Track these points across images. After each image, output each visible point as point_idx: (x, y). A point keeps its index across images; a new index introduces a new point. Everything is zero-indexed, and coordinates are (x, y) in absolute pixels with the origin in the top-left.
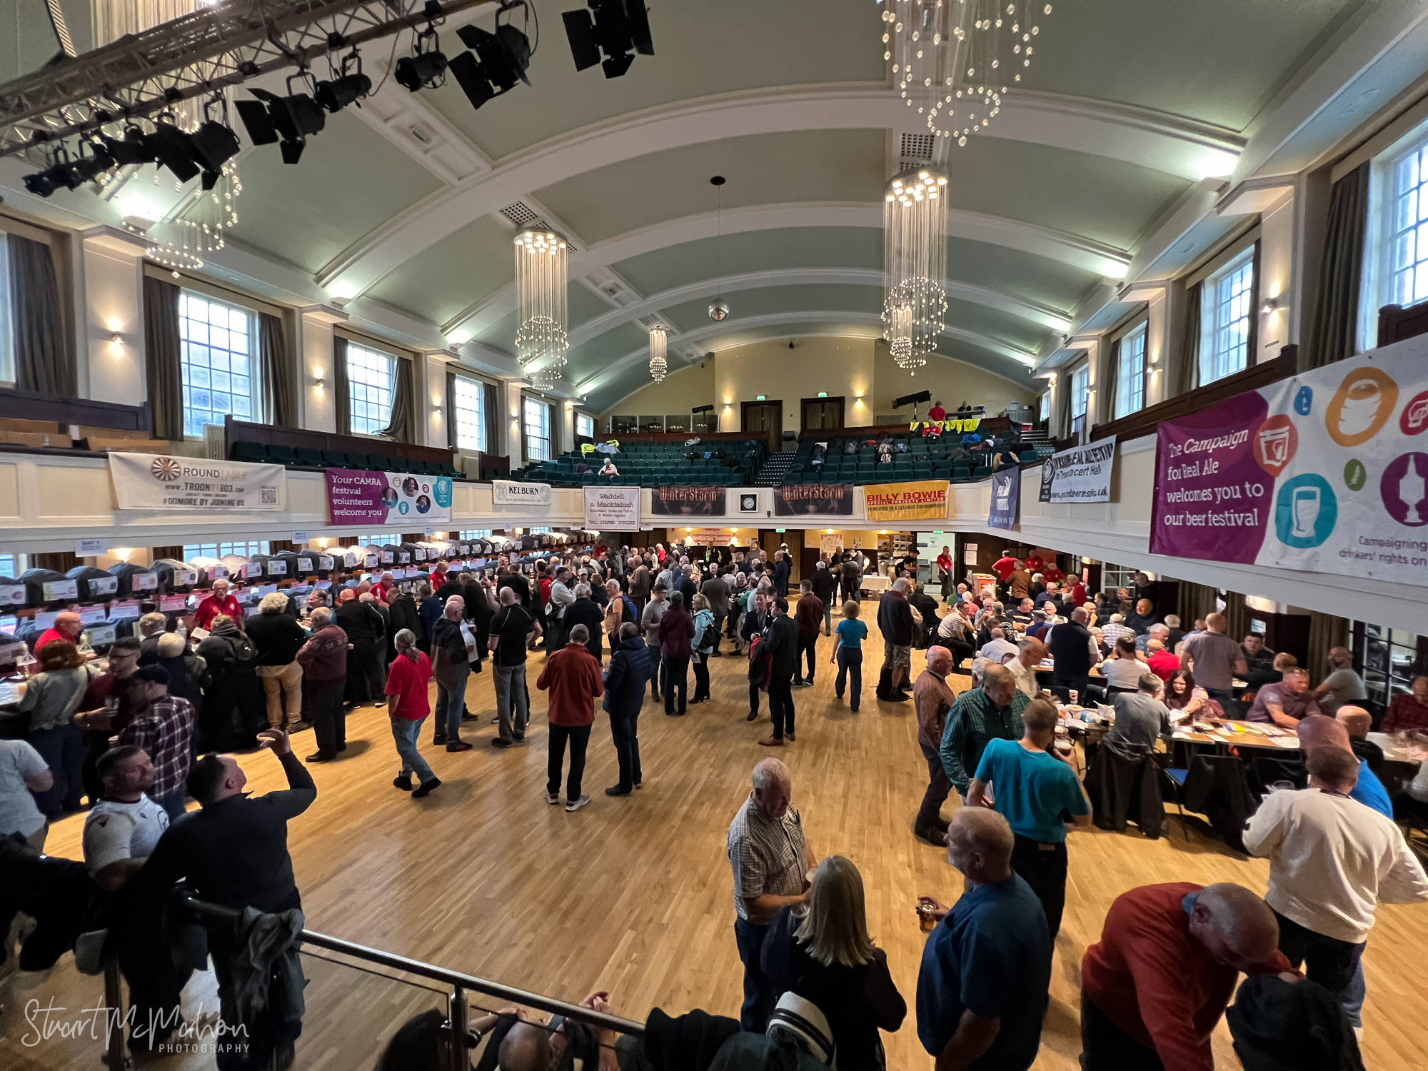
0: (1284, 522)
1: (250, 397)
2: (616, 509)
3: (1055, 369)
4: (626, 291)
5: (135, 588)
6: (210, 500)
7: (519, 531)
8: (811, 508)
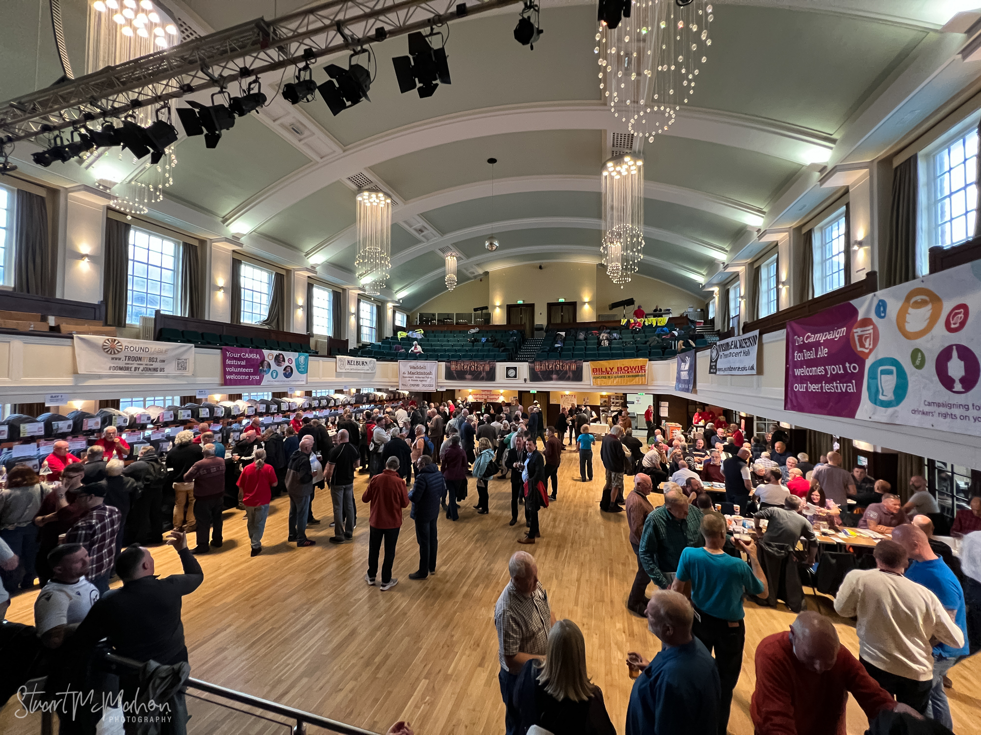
0: (873, 390)
1: (173, 298)
2: (420, 376)
3: (717, 285)
4: (430, 230)
5: (85, 428)
6: (141, 367)
7: (353, 391)
8: (554, 376)
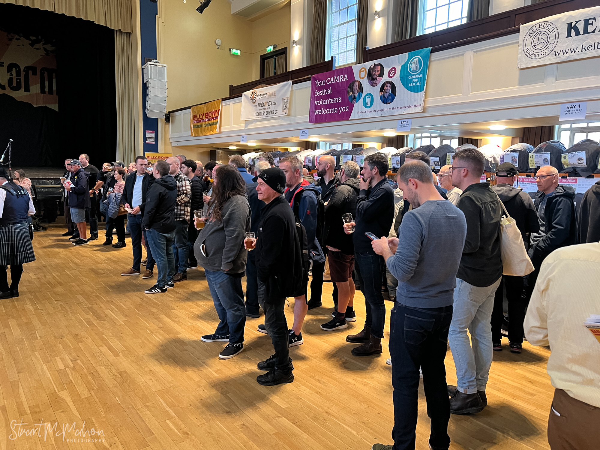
6: (266, 111)
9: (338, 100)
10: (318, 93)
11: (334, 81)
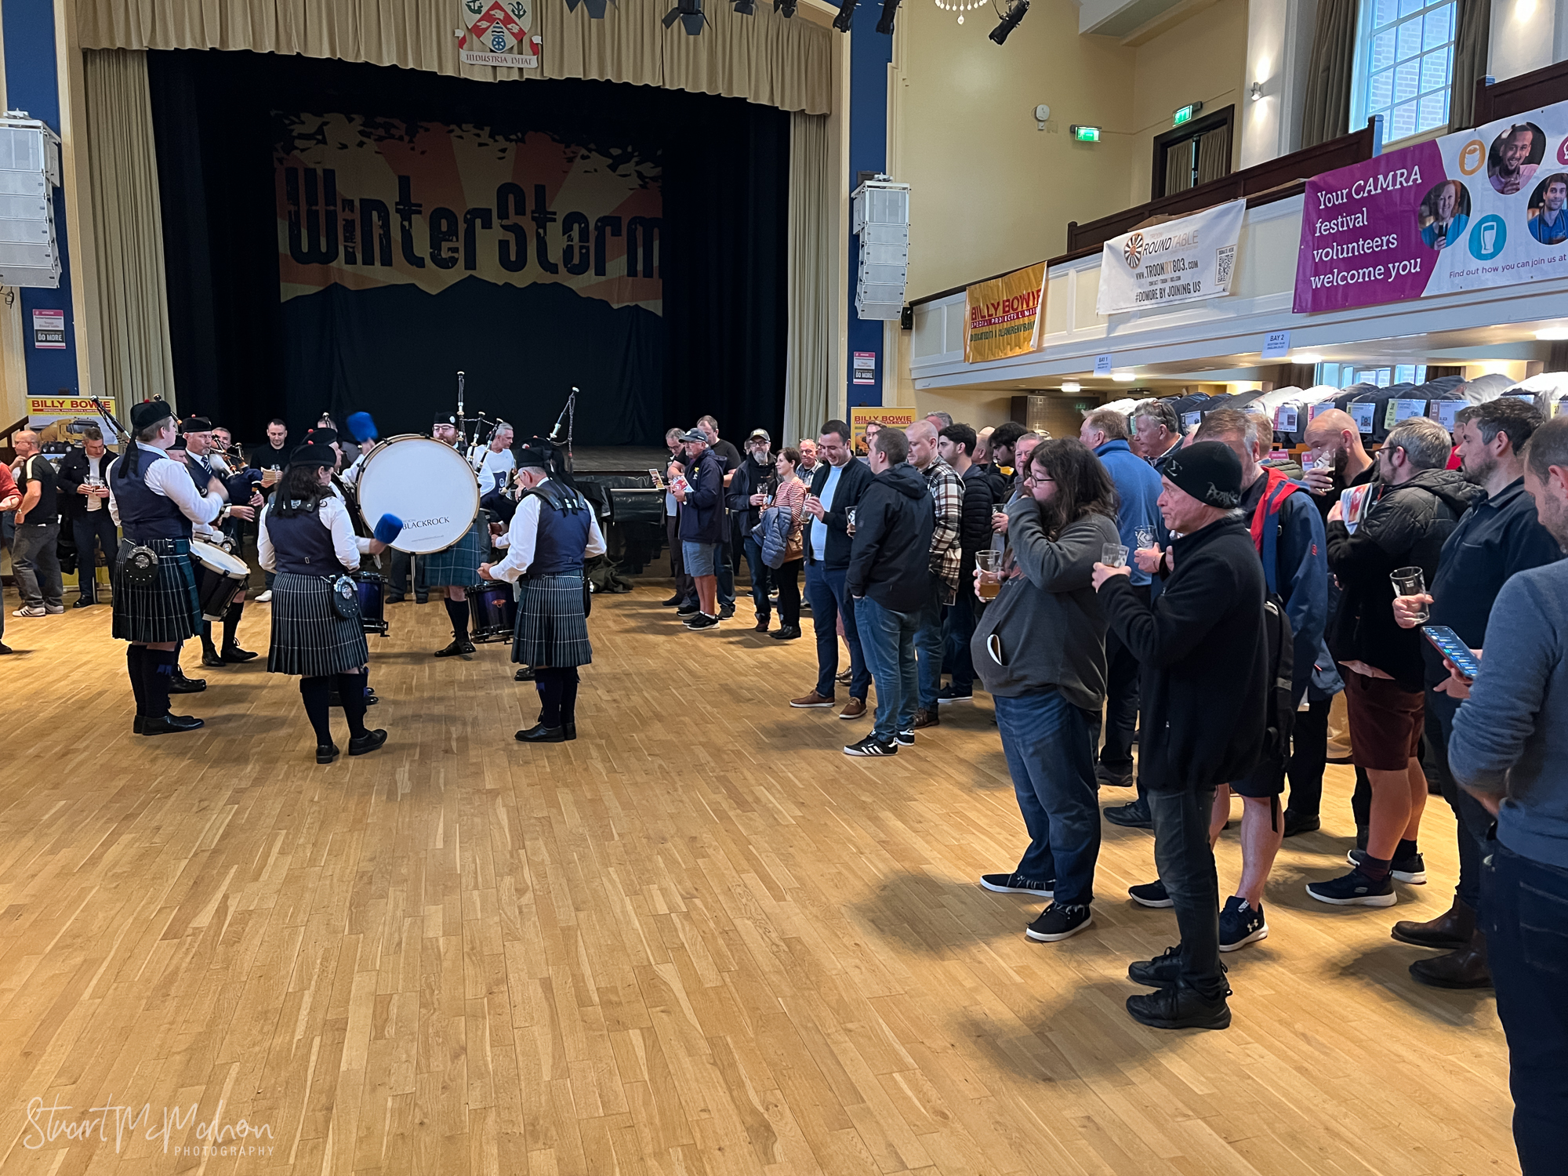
6: (1167, 286)
9: (1388, 242)
10: (1323, 228)
11: (1376, 189)
